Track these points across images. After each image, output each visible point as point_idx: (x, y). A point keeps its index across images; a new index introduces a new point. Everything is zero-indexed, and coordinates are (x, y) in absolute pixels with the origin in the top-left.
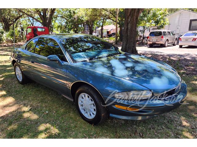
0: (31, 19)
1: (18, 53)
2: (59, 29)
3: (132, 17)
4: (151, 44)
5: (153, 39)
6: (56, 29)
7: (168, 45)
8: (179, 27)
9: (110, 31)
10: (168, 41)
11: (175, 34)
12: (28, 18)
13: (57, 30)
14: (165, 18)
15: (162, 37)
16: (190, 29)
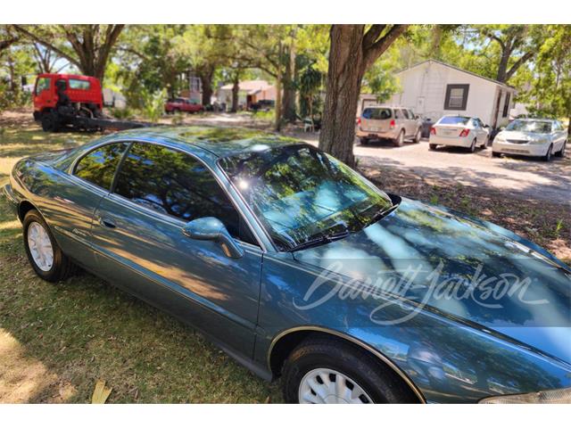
0: (42, 48)
1: (34, 176)
2: (121, 80)
3: (347, 78)
4: (364, 137)
5: (370, 125)
6: (112, 79)
7: (406, 140)
8: (423, 100)
9: (255, 95)
10: (404, 133)
11: (417, 117)
12: (33, 46)
13: (115, 83)
14: (395, 76)
15: (393, 123)
16: (447, 106)
